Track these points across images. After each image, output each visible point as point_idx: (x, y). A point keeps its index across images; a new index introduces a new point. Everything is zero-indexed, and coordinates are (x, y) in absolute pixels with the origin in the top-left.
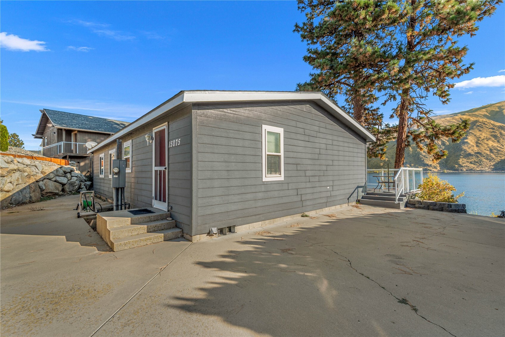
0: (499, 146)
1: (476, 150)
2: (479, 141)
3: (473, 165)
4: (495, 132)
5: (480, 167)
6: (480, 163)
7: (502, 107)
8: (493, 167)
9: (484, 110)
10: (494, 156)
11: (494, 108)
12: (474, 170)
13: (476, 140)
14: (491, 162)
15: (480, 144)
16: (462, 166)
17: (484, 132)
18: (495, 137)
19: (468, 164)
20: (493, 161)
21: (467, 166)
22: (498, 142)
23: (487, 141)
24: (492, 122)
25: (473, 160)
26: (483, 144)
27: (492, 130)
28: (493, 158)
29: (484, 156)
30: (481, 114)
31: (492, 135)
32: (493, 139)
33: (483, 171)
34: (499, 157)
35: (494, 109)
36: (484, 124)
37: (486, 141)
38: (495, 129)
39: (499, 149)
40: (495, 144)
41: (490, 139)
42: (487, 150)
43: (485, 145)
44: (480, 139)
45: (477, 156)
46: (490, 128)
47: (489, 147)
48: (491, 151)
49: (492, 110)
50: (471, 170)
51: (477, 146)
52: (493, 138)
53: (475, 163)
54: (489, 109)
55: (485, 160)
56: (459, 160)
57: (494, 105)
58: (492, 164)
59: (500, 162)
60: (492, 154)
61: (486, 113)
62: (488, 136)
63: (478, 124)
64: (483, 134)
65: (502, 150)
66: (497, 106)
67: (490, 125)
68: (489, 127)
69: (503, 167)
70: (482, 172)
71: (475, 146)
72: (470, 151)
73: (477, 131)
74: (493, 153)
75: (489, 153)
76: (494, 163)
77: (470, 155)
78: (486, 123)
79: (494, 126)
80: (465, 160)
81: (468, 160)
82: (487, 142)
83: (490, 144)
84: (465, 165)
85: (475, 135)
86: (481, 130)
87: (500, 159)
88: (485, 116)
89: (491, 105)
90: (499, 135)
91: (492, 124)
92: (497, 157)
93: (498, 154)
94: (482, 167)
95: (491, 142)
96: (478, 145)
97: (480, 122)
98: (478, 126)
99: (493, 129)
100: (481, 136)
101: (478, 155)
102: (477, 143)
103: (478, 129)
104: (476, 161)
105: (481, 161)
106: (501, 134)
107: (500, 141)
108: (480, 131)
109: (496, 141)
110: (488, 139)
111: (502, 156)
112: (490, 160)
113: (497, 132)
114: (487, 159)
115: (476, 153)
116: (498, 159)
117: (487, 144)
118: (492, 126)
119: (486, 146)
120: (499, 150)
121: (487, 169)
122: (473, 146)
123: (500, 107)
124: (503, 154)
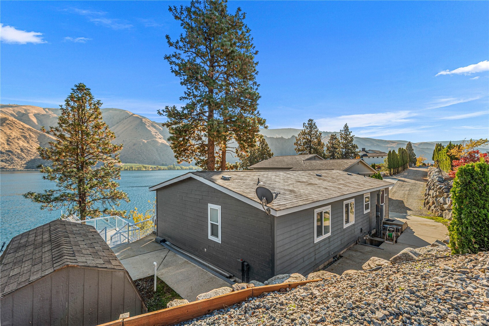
0: (29, 146)
1: (7, 148)
2: (10, 140)
3: (4, 164)
4: (25, 133)
5: (12, 165)
6: (11, 161)
7: (28, 111)
8: (24, 166)
9: (11, 108)
10: (24, 156)
11: (20, 110)
12: (6, 169)
13: (6, 138)
14: (22, 161)
15: (11, 142)
17: (14, 131)
18: (25, 137)
20: (24, 160)
22: (28, 142)
23: (18, 140)
24: (22, 123)
25: (4, 158)
26: (14, 143)
27: (22, 131)
28: (24, 157)
29: (15, 155)
30: (8, 112)
31: (22, 135)
33: (15, 169)
34: (29, 157)
36: (14, 123)
37: (16, 140)
38: (25, 130)
39: (29, 149)
40: (26, 145)
41: (20, 139)
42: (18, 149)
43: (16, 144)
44: (11, 138)
45: (8, 154)
46: (20, 129)
47: (20, 147)
48: (22, 150)
49: (19, 111)
50: (3, 168)
51: (8, 144)
52: (23, 139)
53: (6, 161)
54: (16, 108)
55: (16, 159)
57: (21, 107)
58: (23, 163)
59: (30, 161)
60: (22, 154)
61: (13, 112)
62: (19, 136)
63: (8, 122)
64: (14, 133)
65: (31, 150)
66: (23, 109)
67: (20, 125)
68: (19, 127)
69: (33, 166)
70: (14, 171)
71: (6, 144)
73: (8, 129)
74: (23, 152)
75: (20, 152)
76: (25, 162)
78: (16, 122)
79: (23, 127)
82: (18, 142)
83: (20, 143)
85: (5, 133)
86: (11, 128)
87: (30, 158)
88: (12, 115)
89: (17, 106)
90: (28, 136)
91: (21, 125)
92: (27, 156)
93: (28, 154)
94: (14, 166)
95: (22, 142)
96: (9, 143)
97: (10, 120)
98: (8, 124)
99: (23, 130)
100: (11, 135)
101: (10, 153)
102: (8, 141)
103: (9, 127)
104: (8, 159)
105: (12, 159)
106: (30, 135)
107: (29, 142)
108: (10, 129)
109: (25, 141)
110: (19, 139)
111: (31, 156)
112: (22, 160)
113: (26, 133)
114: (19, 158)
115: (7, 151)
116: (29, 159)
117: (18, 144)
118: (21, 127)
119: (17, 146)
120: (29, 151)
121: (19, 167)
122: (4, 144)
123: (26, 110)
124: (33, 154)
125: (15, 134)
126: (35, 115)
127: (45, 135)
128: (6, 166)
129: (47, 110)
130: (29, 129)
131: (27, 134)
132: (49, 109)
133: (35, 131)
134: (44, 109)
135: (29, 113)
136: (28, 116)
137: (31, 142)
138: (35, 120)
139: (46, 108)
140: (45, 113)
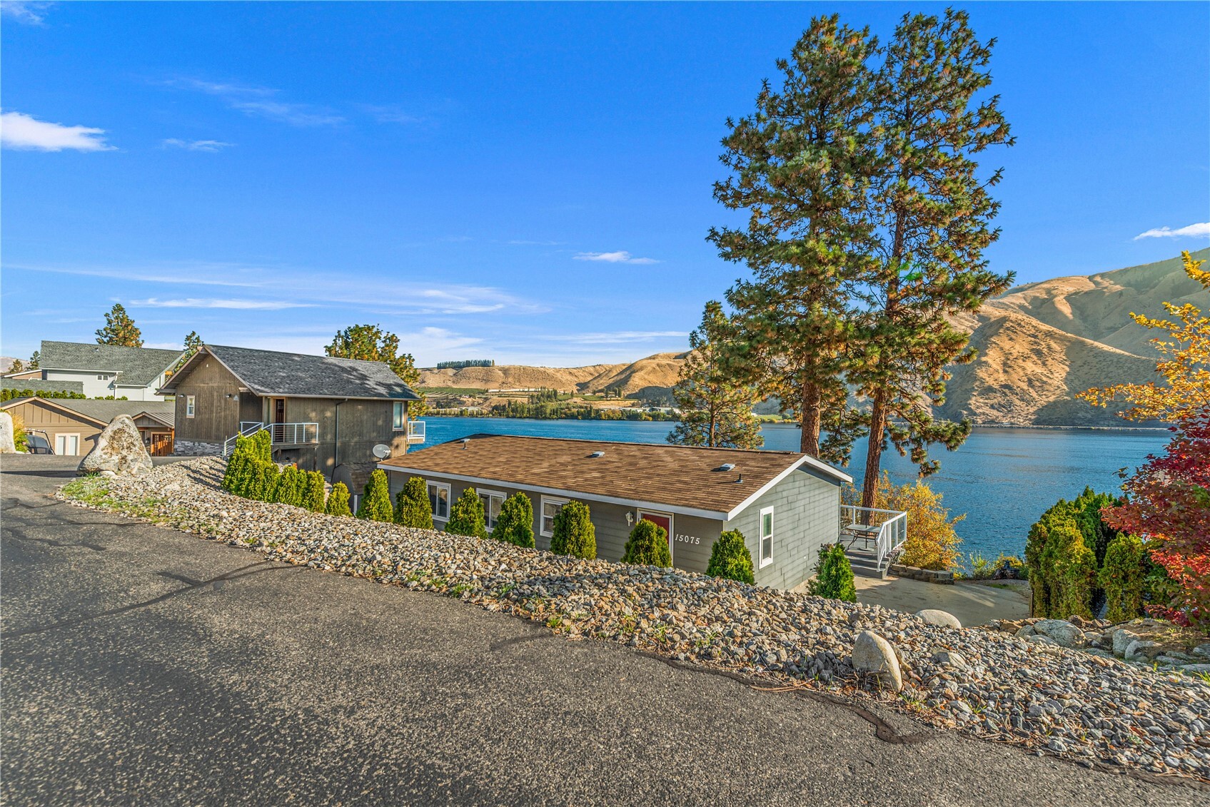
0: (1045, 373)
1: (1003, 379)
2: (1009, 362)
3: (995, 413)
4: (1039, 344)
5: (1010, 415)
6: (1007, 407)
7: (1053, 292)
8: (1033, 417)
9: (1020, 294)
10: (1034, 395)
11: (1038, 292)
12: (997, 423)
13: (1003, 358)
14: (1029, 407)
15: (1010, 367)
16: (975, 414)
17: (1018, 342)
18: (1038, 353)
19: (987, 410)
20: (1032, 404)
21: (984, 414)
22: (1044, 364)
23: (1024, 361)
24: (1035, 322)
25: (996, 401)
26: (1016, 367)
27: (1033, 339)
28: (1034, 399)
29: (1017, 394)
30: (1014, 304)
31: (1032, 350)
32: (1035, 358)
33: (1014, 424)
34: (1044, 397)
35: (1038, 295)
36: (1019, 324)
37: (1021, 361)
38: (1039, 337)
39: (1044, 379)
40: (1039, 370)
41: (1029, 357)
42: (1024, 381)
43: (1020, 370)
44: (1011, 358)
45: (1004, 393)
46: (1029, 335)
47: (1026, 375)
48: (1030, 382)
49: (1035, 297)
50: (993, 421)
51: (1005, 372)
52: (1034, 356)
53: (999, 407)
54: (1030, 293)
55: (1018, 402)
56: (970, 399)
57: (1039, 286)
58: (1031, 410)
59: (1046, 406)
60: (1031, 390)
61: (1023, 302)
62: (1026, 351)
63: (1008, 324)
64: (1017, 346)
65: (1050, 381)
66: (1044, 289)
67: (1031, 327)
68: (1028, 333)
69: (1051, 419)
70: (1012, 428)
71: (1001, 371)
72: (990, 381)
73: (1006, 339)
74: (1033, 387)
75: (1026, 388)
76: (1036, 408)
77: (990, 389)
78: (1022, 323)
79: (1037, 331)
80: (981, 400)
81: (986, 401)
82: (1023, 364)
83: (1028, 368)
84: (981, 411)
85: (1002, 349)
86: (1014, 337)
87: (1046, 400)
88: (1022, 307)
90: (1045, 351)
92: (1040, 395)
93: (1043, 390)
94: (1013, 417)
95: (1031, 364)
96: (1007, 369)
97: (1011, 321)
98: (1008, 329)
99: (1035, 337)
100: (1013, 351)
101: (1006, 391)
102: (1005, 364)
103: (1008, 336)
104: (1002, 402)
105: (1011, 403)
106: (1049, 348)
107: (1046, 363)
108: (1011, 339)
109: (1039, 362)
110: (1025, 358)
111: (1049, 394)
112: (1028, 403)
113: (1042, 343)
114: (1023, 400)
115: (1002, 386)
116: (1043, 401)
117: (1024, 369)
118: (1033, 331)
119: (1021, 373)
120: (1045, 383)
121: (1022, 420)
122: (997, 371)
123: (1048, 291)
124: (1052, 389)
125: (1020, 347)
126: (1069, 298)
127: (1082, 342)
128: (998, 417)
129: (1098, 279)
130: (1049, 334)
131: (1043, 345)
132: (1103, 275)
133: (1061, 335)
134: (1091, 278)
135: (1055, 296)
136: (1053, 303)
137: (1050, 362)
138: (1066, 309)
139: (1094, 276)
140: (1092, 286)
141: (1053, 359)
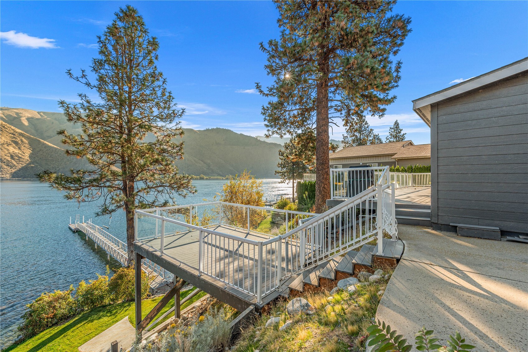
0: (20, 153)
4: (16, 139)
5: (1, 173)
7: (20, 115)
8: (14, 174)
10: (15, 163)
14: (12, 169)
17: (4, 136)
18: (16, 143)
20: (14, 168)
22: (19, 148)
24: (13, 127)
26: (3, 149)
27: (12, 135)
28: (15, 165)
29: (4, 162)
31: (12, 141)
32: (14, 145)
33: (4, 178)
34: (20, 164)
35: (11, 114)
36: (4, 127)
37: (6, 146)
38: (16, 135)
39: (20, 156)
40: (17, 151)
41: (11, 144)
42: (8, 156)
43: (5, 150)
46: (10, 133)
47: (9, 153)
48: (12, 157)
54: (6, 112)
55: (5, 167)
57: (12, 110)
58: (14, 171)
59: (21, 169)
60: (13, 161)
61: (2, 116)
62: (9, 141)
65: (23, 157)
66: (15, 112)
69: (24, 175)
70: (2, 180)
74: (14, 159)
75: (10, 159)
76: (16, 170)
78: (6, 126)
79: (15, 132)
82: (7, 148)
83: (10, 150)
87: (22, 166)
89: (7, 109)
90: (20, 142)
91: (12, 129)
92: (18, 164)
93: (20, 161)
94: (3, 174)
95: (12, 148)
99: (14, 135)
106: (22, 141)
107: (21, 148)
109: (17, 147)
110: (8, 145)
111: (23, 163)
112: (11, 167)
113: (18, 138)
114: (8, 166)
116: (20, 166)
117: (8, 150)
118: (12, 132)
119: (7, 152)
120: (21, 157)
121: (8, 176)
123: (17, 114)
124: (24, 161)
125: (4, 139)
126: (28, 119)
127: (38, 140)
129: (42, 114)
130: (21, 134)
131: (18, 140)
132: (44, 113)
133: (28, 136)
134: (39, 113)
135: (21, 117)
136: (20, 120)
137: (23, 148)
138: (26, 123)
139: (41, 112)
140: (39, 116)
141: (24, 147)
